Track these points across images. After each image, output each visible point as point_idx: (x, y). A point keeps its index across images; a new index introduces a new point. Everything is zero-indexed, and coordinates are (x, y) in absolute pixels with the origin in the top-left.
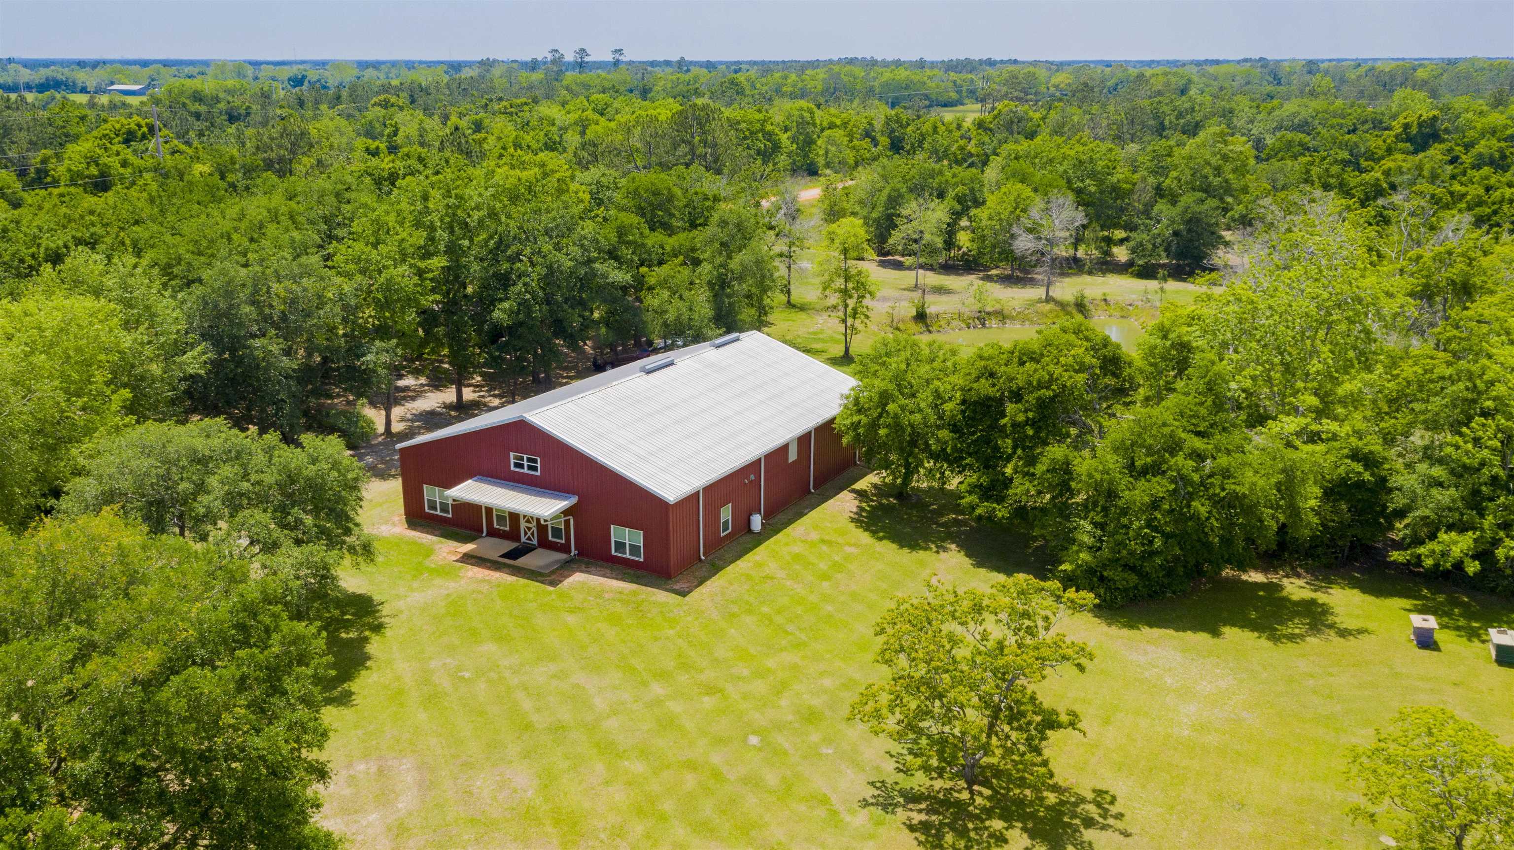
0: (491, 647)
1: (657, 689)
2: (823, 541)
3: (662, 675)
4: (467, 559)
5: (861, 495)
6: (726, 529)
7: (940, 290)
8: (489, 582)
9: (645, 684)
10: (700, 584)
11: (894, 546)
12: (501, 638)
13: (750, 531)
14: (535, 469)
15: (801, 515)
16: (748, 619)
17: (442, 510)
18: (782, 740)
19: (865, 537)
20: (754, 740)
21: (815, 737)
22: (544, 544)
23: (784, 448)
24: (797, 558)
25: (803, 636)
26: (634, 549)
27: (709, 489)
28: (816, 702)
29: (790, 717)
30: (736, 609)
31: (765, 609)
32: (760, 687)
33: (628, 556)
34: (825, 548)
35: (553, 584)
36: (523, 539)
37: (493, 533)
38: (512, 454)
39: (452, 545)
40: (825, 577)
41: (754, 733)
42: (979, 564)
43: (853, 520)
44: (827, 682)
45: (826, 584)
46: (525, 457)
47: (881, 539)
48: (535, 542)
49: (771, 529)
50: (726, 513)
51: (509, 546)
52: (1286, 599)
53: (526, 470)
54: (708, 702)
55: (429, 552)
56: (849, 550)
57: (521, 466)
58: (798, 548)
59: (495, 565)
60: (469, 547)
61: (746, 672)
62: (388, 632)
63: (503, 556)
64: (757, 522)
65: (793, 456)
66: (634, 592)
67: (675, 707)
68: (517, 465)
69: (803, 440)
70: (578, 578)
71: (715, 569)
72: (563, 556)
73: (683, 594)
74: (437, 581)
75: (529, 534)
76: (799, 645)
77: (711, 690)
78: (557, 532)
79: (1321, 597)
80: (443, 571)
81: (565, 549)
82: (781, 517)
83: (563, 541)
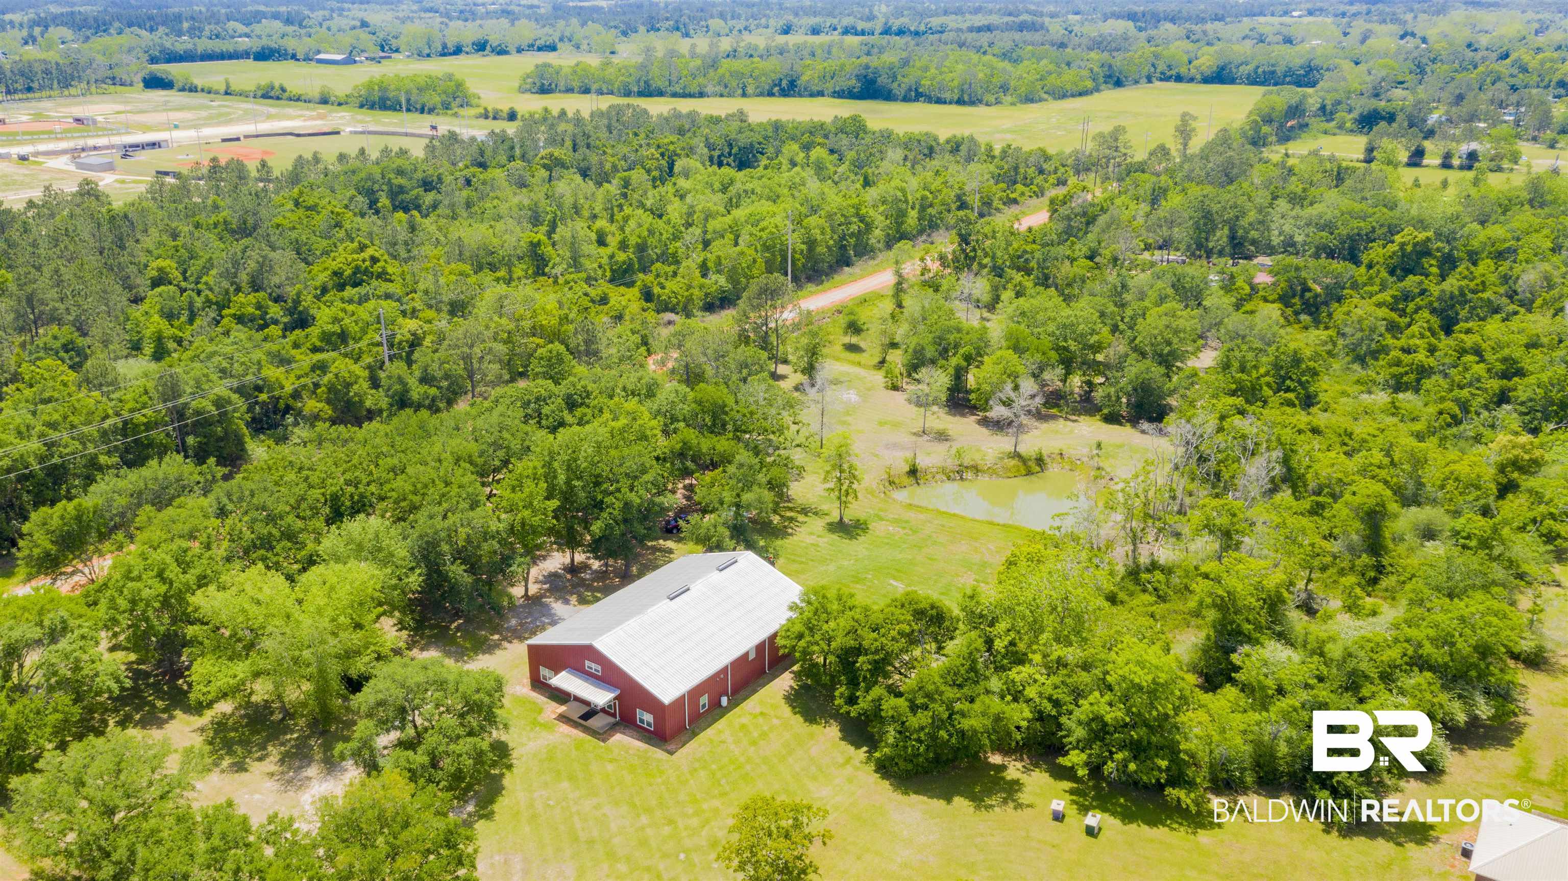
0: (565, 784)
1: (644, 819)
2: (761, 713)
3: (648, 810)
4: (561, 717)
5: (796, 674)
6: (704, 709)
7: (942, 437)
8: (572, 736)
9: (638, 815)
10: (682, 745)
11: (801, 719)
12: (572, 778)
13: (720, 707)
14: (598, 672)
15: (755, 691)
16: (703, 773)
18: (695, 857)
19: (786, 710)
20: (682, 856)
21: (712, 854)
22: (603, 710)
23: (747, 654)
24: (743, 726)
25: (728, 787)
26: (649, 724)
27: (693, 690)
28: (720, 833)
29: (704, 842)
30: (697, 765)
31: (713, 766)
32: (695, 821)
33: (645, 727)
34: (761, 719)
35: (604, 741)
36: (592, 705)
37: (576, 699)
38: (586, 661)
39: (554, 704)
40: (754, 742)
41: (684, 851)
42: (843, 739)
43: (784, 696)
45: (752, 748)
46: (593, 664)
47: (796, 714)
48: (598, 708)
49: (733, 704)
50: (704, 700)
51: (584, 709)
52: (1003, 778)
53: (593, 671)
54: (667, 829)
55: (541, 711)
56: (775, 721)
57: (591, 668)
58: (745, 720)
59: (575, 724)
60: (562, 709)
61: (691, 811)
62: (515, 770)
63: (575, 718)
64: (724, 701)
65: (752, 656)
66: (646, 749)
67: (650, 831)
68: (589, 666)
69: (760, 648)
70: (618, 736)
71: (695, 734)
72: (611, 720)
73: (672, 752)
74: (544, 734)
77: (670, 821)
79: (1024, 778)
80: (546, 726)
81: (614, 715)
82: (743, 693)
83: (613, 711)
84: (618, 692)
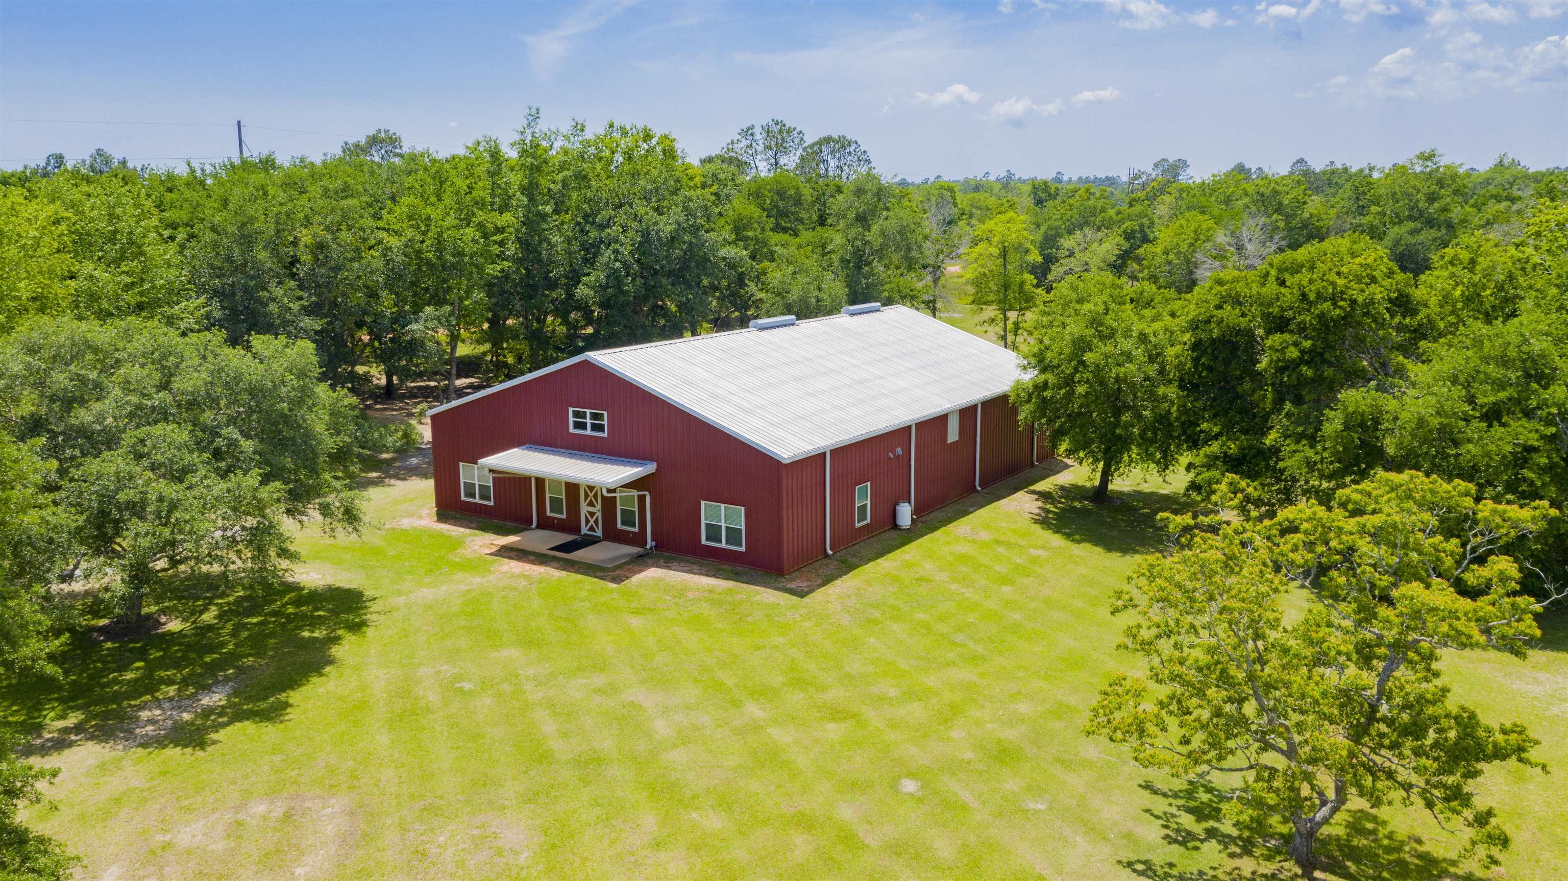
0: (513, 653)
1: (754, 710)
2: (998, 542)
3: (764, 693)
4: (506, 552)
5: (1045, 496)
6: (862, 517)
8: (527, 577)
9: (736, 704)
10: (824, 584)
11: (1099, 550)
12: (530, 642)
13: (895, 526)
14: (600, 428)
15: (966, 513)
16: (895, 627)
17: (482, 497)
18: (954, 786)
19: (1057, 540)
20: (909, 786)
21: (1011, 784)
22: (612, 535)
23: (941, 420)
24: (963, 558)
25: (980, 649)
26: (733, 535)
27: (839, 452)
28: (1010, 734)
29: (969, 755)
30: (877, 614)
31: (920, 616)
32: (916, 711)
33: (723, 545)
34: (1001, 549)
35: (617, 579)
36: (584, 530)
37: (545, 524)
38: (571, 410)
39: (487, 537)
40: (1005, 580)
41: (910, 775)
43: (1036, 522)
44: (1023, 708)
45: (1006, 589)
46: (588, 411)
47: (1079, 542)
48: (599, 533)
49: (926, 525)
50: (863, 498)
51: (564, 538)
53: (589, 432)
54: (834, 731)
55: (456, 545)
56: (1034, 552)
57: (583, 426)
58: (964, 548)
59: (541, 559)
60: (510, 539)
61: (892, 692)
62: (370, 632)
63: (552, 549)
64: (905, 514)
65: (953, 435)
66: (730, 591)
67: (781, 736)
68: (579, 425)
69: (967, 413)
70: (653, 574)
71: (848, 567)
72: (636, 549)
73: (801, 594)
74: (459, 576)
75: (592, 522)
76: (974, 659)
77: (837, 713)
78: (628, 518)
80: (469, 565)
81: (637, 539)
82: (938, 515)
83: (636, 530)
84: (651, 468)
